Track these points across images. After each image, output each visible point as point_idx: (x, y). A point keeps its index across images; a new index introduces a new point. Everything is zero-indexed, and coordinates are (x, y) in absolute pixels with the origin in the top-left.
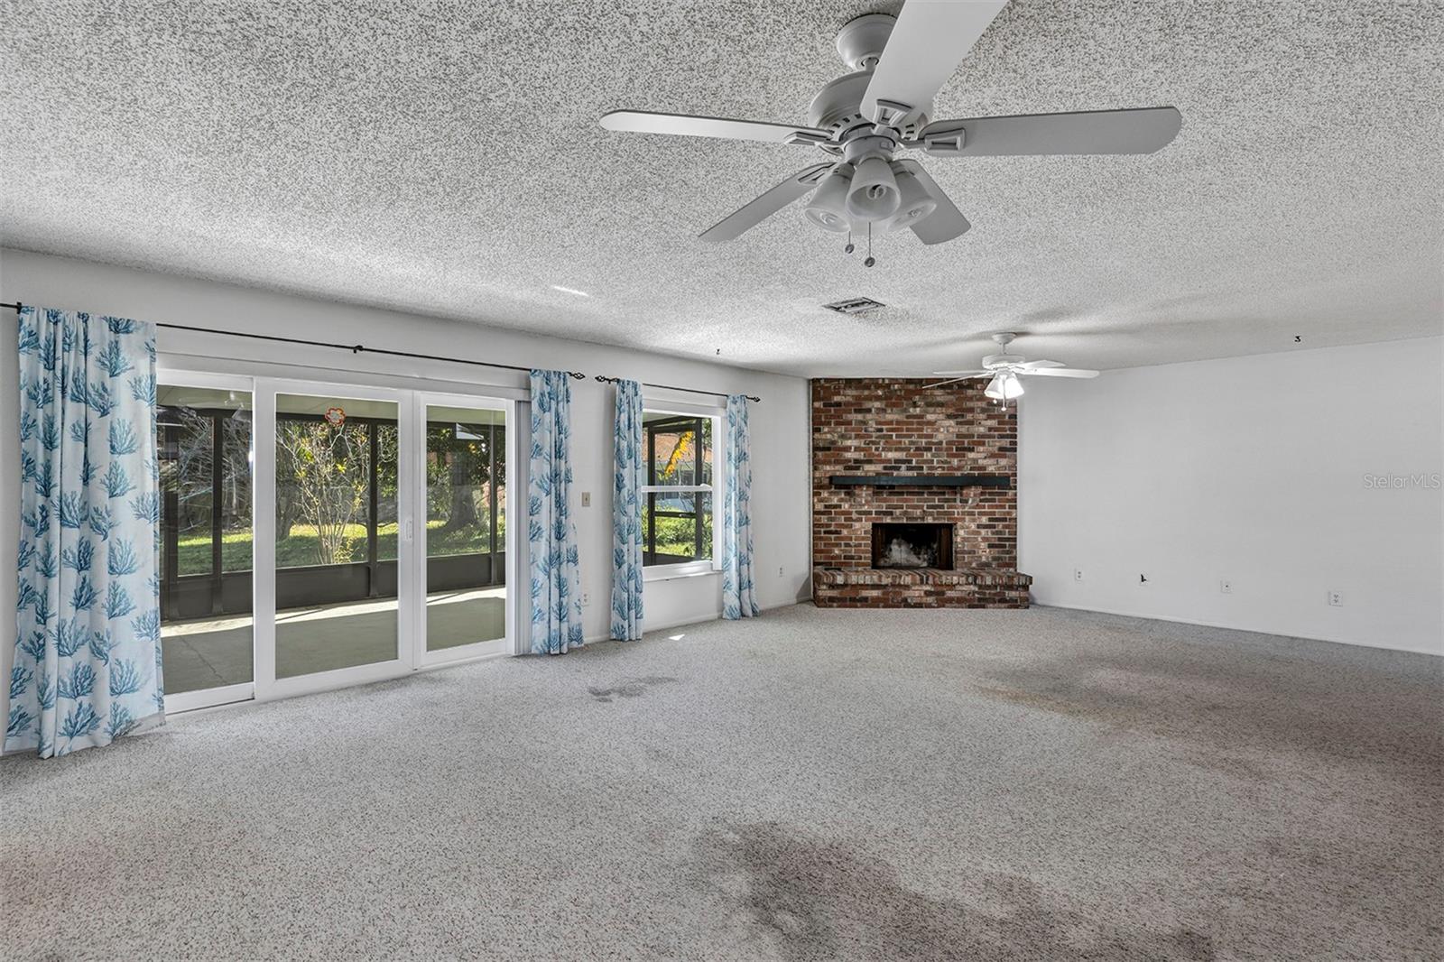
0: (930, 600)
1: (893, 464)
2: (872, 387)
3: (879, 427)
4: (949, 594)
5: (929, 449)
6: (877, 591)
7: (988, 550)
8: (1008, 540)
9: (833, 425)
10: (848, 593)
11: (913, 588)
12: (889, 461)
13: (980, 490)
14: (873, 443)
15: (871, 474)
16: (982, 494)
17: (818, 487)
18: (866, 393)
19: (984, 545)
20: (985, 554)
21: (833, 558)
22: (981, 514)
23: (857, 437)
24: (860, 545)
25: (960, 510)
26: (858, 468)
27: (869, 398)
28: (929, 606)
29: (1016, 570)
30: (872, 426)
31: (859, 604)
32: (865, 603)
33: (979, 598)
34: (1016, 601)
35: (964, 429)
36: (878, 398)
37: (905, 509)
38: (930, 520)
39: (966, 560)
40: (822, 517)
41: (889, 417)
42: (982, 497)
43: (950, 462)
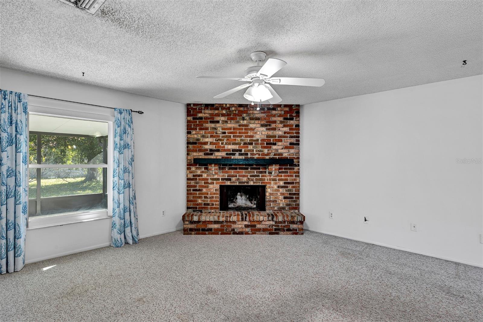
0: (248, 230)
1: (231, 152)
2: (220, 109)
3: (224, 131)
4: (258, 226)
5: (251, 144)
6: (217, 225)
7: (283, 200)
8: (294, 194)
9: (198, 130)
10: (201, 226)
11: (238, 223)
12: (229, 150)
13: (278, 167)
14: (220, 140)
15: (219, 157)
16: (280, 169)
17: (189, 165)
18: (216, 112)
19: (281, 197)
20: (282, 203)
21: (197, 205)
22: (280, 180)
23: (211, 136)
24: (213, 197)
25: (268, 178)
26: (211, 154)
27: (218, 115)
28: (247, 233)
29: (299, 211)
30: (220, 130)
31: (207, 233)
32: (210, 231)
33: (275, 229)
34: (296, 230)
35: (271, 133)
36: (223, 115)
37: (238, 177)
38: (251, 183)
39: (272, 206)
40: (192, 181)
41: (229, 125)
42: (280, 171)
43: (263, 151)
